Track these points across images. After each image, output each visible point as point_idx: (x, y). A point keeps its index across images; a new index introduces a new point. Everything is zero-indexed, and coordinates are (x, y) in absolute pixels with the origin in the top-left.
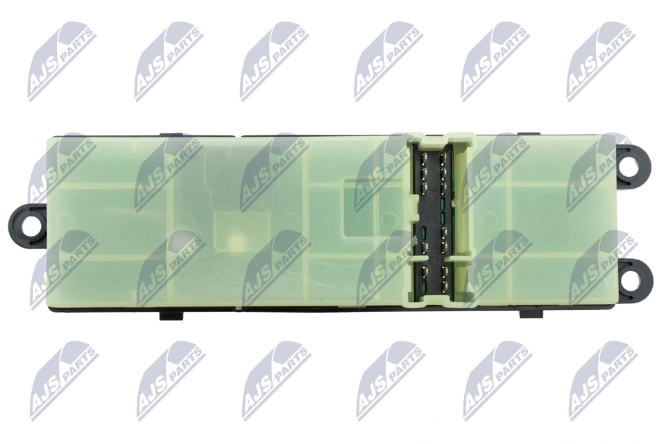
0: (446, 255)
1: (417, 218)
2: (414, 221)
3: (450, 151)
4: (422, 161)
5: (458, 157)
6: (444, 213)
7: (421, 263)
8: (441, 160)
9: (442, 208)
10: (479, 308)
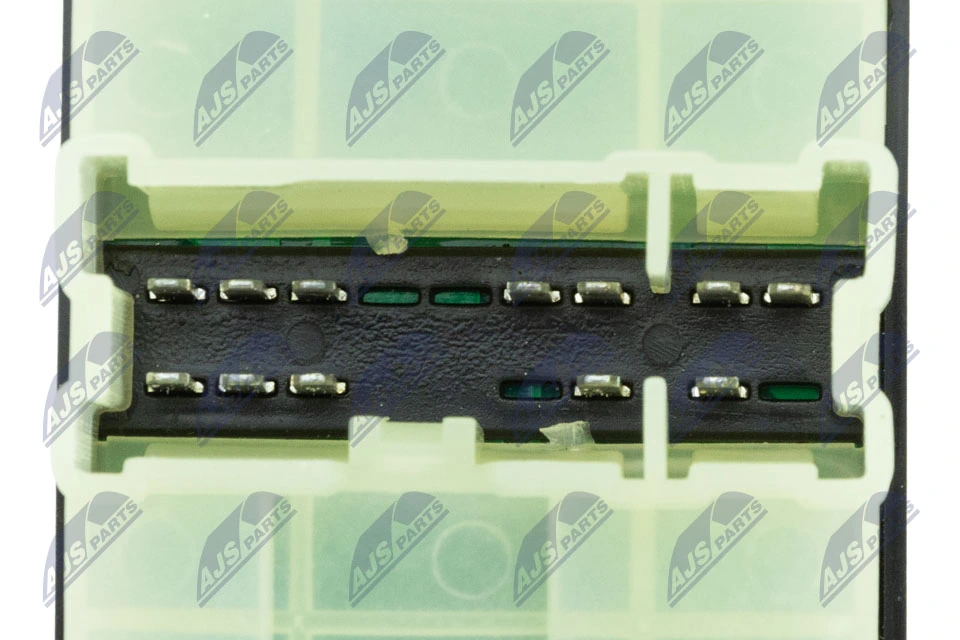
0: (639, 286)
1: (462, 429)
2: (478, 439)
3: (132, 257)
4: (181, 393)
5: (167, 221)
6: (436, 289)
7: (677, 405)
8: (178, 300)
9: (408, 297)
10: (896, 138)
